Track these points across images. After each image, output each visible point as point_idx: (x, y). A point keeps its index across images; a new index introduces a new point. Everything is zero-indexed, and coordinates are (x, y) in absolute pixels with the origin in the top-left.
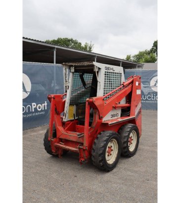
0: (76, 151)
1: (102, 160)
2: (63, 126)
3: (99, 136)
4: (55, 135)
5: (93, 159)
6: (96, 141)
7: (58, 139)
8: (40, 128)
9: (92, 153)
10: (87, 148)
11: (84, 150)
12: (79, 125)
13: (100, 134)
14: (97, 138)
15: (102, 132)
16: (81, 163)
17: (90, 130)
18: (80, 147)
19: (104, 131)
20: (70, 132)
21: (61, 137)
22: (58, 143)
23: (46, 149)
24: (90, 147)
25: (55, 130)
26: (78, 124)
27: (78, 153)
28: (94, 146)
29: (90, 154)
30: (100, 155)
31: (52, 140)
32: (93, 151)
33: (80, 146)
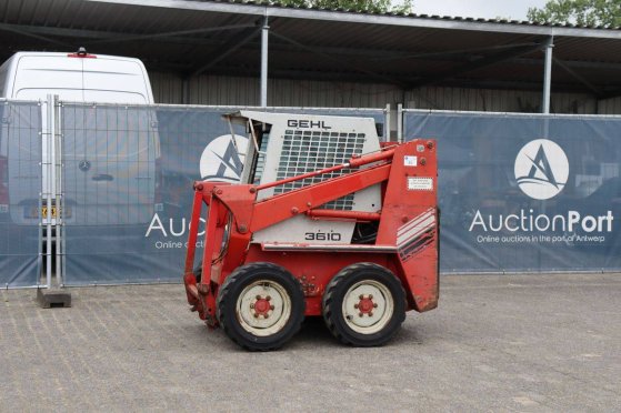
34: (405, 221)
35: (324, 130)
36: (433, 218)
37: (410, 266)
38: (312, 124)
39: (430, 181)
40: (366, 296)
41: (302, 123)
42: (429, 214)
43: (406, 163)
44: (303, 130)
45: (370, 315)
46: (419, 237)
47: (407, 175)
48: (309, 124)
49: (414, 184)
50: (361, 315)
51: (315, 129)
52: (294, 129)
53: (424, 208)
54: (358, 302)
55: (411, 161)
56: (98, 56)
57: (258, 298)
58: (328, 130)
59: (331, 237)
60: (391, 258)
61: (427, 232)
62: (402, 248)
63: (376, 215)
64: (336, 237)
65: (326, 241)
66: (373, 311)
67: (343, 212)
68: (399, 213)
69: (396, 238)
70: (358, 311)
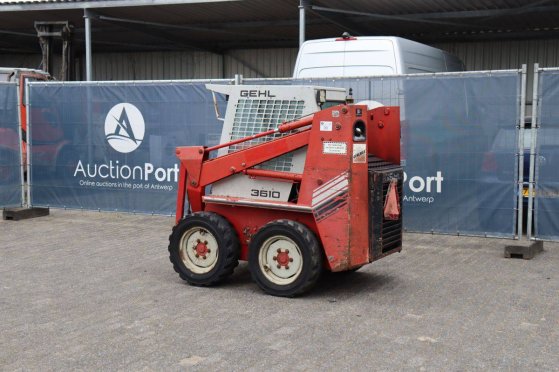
34: (320, 183)
35: (269, 99)
36: (346, 182)
37: (323, 226)
38: (260, 94)
39: (344, 145)
40: (283, 251)
41: (252, 93)
42: (343, 178)
43: (322, 128)
44: (252, 99)
45: (287, 268)
46: (332, 200)
47: (323, 140)
48: (257, 94)
49: (329, 148)
50: (279, 267)
51: (262, 97)
52: (245, 98)
53: (338, 173)
54: (276, 254)
55: (326, 126)
56: (358, 38)
57: (199, 241)
58: (273, 99)
59: (272, 194)
60: (306, 217)
61: (341, 195)
62: (317, 209)
63: (301, 177)
64: (276, 195)
65: (267, 198)
66: (290, 264)
67: (282, 173)
68: (316, 175)
69: (312, 198)
70: (277, 263)
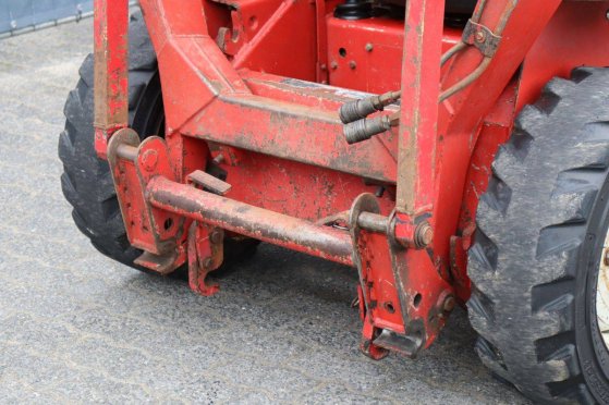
0: (330, 249)
1: (565, 337)
2: (213, 35)
3: (532, 119)
4: (148, 112)
5: (479, 321)
6: (504, 163)
7: (177, 146)
8: (48, 36)
9: (471, 272)
10: (427, 232)
11: (400, 248)
12: (350, 23)
13: (543, 99)
14: (519, 139)
15: (559, 87)
16: (376, 351)
17: (450, 69)
18: (369, 219)
19: (577, 75)
20: (274, 83)
21: (200, 130)
22: (181, 177)
23: (82, 220)
24: (456, 215)
25: (153, 67)
26: (341, 13)
27: (350, 271)
28: (486, 214)
29: (456, 282)
30: (546, 293)
31: (129, 151)
32: (477, 251)
33: (365, 207)
